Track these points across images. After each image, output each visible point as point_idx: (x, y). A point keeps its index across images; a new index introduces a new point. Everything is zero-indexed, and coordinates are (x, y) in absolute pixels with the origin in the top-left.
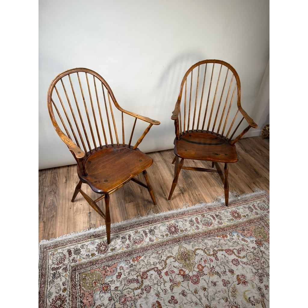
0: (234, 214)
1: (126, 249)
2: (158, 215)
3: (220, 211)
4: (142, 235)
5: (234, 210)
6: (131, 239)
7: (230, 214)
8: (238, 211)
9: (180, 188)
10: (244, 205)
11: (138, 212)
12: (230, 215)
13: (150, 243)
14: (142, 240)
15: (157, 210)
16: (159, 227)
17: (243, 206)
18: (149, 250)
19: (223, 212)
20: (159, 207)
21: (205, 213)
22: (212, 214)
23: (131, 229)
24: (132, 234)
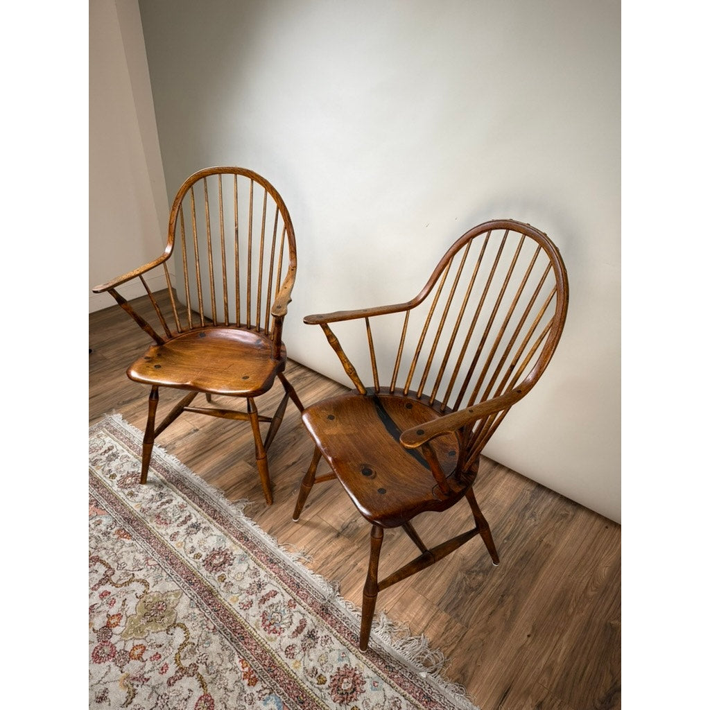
0: (345, 680)
1: (138, 510)
2: (243, 519)
3: (333, 638)
4: (180, 517)
5: (364, 675)
6: (164, 507)
7: (339, 669)
8: (367, 687)
9: (351, 522)
10: (402, 698)
11: (234, 487)
12: (335, 670)
13: (167, 538)
14: (168, 522)
15: (256, 513)
16: (212, 535)
17: (397, 695)
18: (150, 543)
19: (337, 645)
20: (267, 512)
21: (304, 604)
22: (309, 622)
23: (185, 496)
24: (174, 503)
